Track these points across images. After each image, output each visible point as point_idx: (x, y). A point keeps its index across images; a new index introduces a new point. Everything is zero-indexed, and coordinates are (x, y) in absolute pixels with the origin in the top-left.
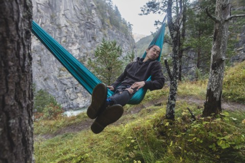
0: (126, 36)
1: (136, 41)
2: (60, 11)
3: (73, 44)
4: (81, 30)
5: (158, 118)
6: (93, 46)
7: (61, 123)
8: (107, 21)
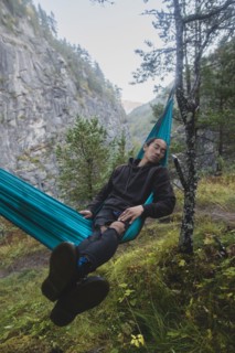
0: (113, 106)
1: (128, 111)
2: (13, 72)
3: (35, 120)
4: (46, 100)
5: (167, 251)
6: (65, 122)
7: (18, 252)
8: (84, 85)
